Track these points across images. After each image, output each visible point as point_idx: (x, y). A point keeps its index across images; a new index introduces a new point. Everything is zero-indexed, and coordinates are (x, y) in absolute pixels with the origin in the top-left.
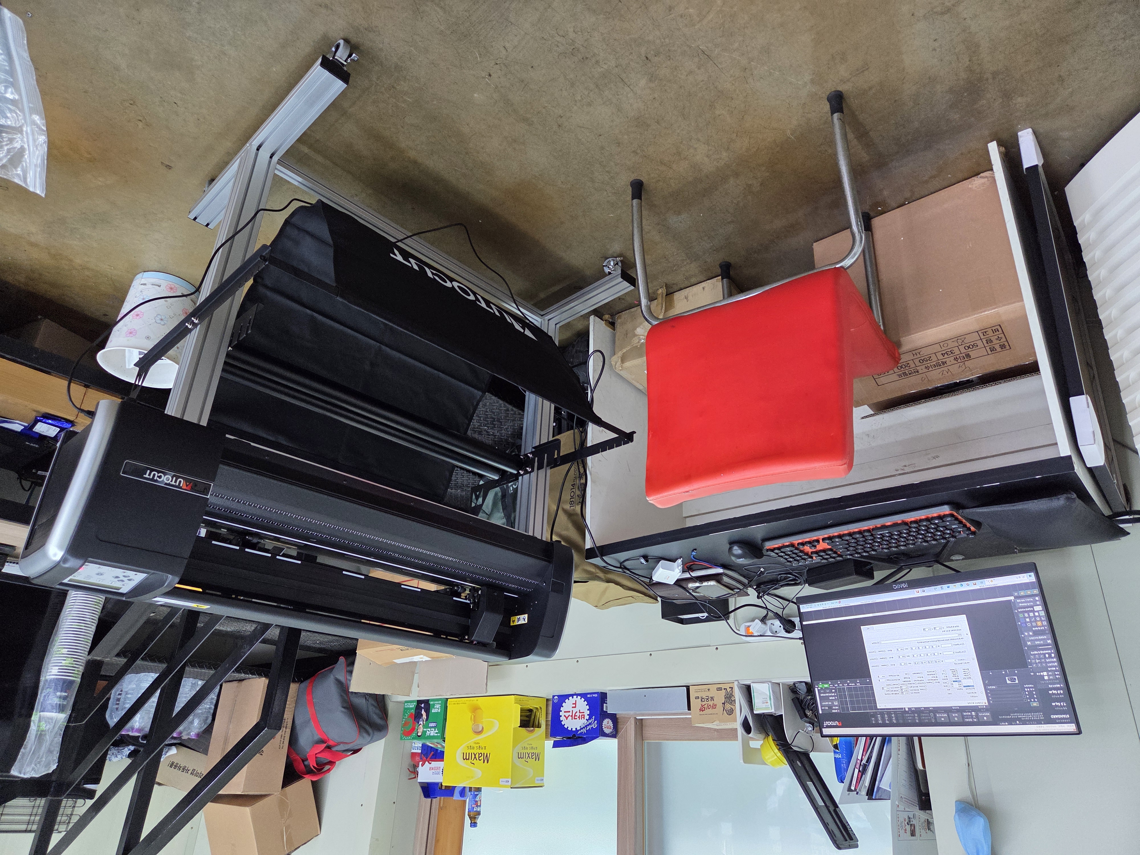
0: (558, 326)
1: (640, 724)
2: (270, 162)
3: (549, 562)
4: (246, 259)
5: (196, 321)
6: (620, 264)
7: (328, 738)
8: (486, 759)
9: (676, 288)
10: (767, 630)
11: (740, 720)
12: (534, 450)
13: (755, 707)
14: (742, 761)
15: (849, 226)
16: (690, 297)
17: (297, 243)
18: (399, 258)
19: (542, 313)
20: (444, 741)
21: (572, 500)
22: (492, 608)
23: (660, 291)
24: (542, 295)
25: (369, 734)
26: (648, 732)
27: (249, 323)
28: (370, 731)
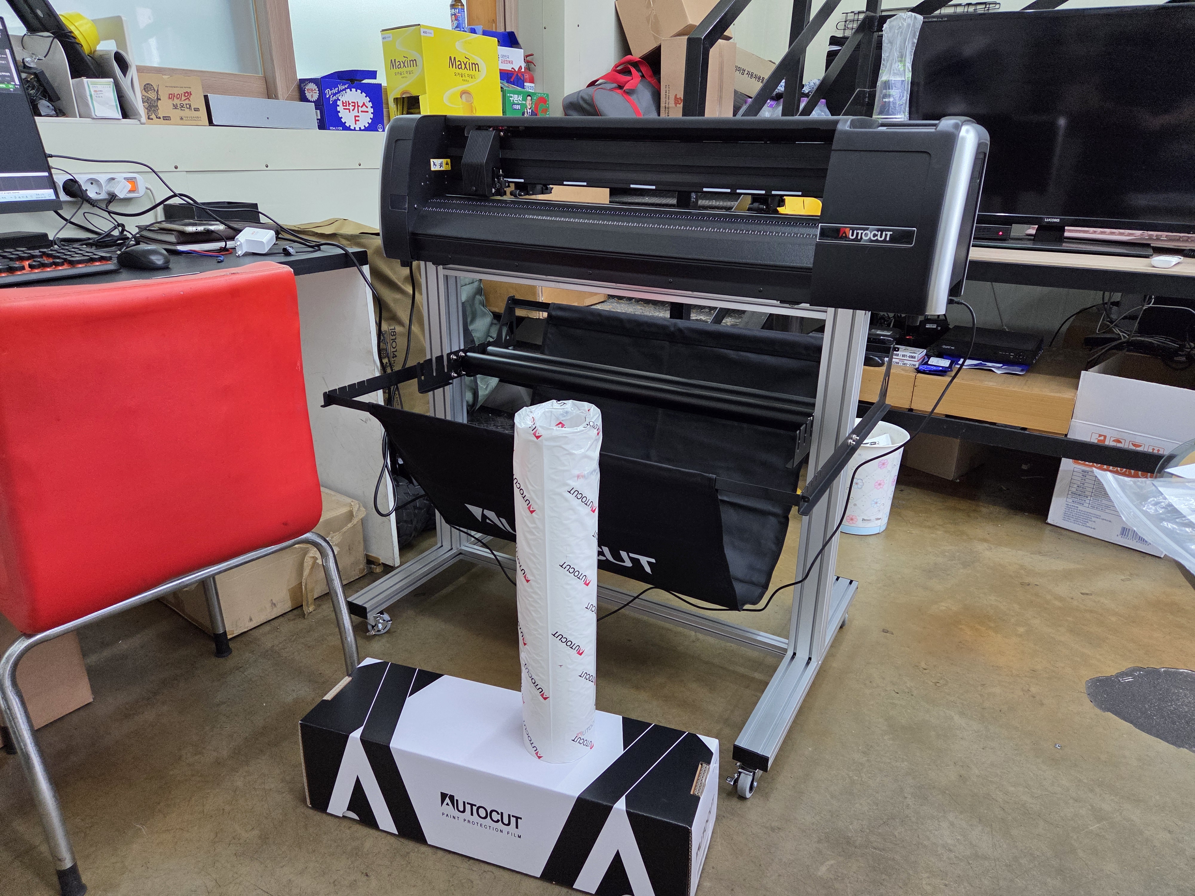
0: (439, 545)
1: (270, 93)
2: (795, 648)
3: (414, 234)
4: (829, 489)
5: (850, 441)
6: (370, 627)
7: (623, 96)
8: (452, 61)
9: (291, 616)
10: (105, 186)
11: (132, 71)
12: (451, 381)
13: (112, 86)
14: (123, 18)
15: (36, 733)
16: (268, 605)
17: (751, 567)
18: (644, 560)
19: (461, 557)
20: (501, 88)
21: (394, 337)
22: (476, 169)
23: (311, 609)
24: (462, 580)
25: (582, 98)
26: (259, 85)
27: (799, 443)
28: (581, 102)
